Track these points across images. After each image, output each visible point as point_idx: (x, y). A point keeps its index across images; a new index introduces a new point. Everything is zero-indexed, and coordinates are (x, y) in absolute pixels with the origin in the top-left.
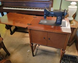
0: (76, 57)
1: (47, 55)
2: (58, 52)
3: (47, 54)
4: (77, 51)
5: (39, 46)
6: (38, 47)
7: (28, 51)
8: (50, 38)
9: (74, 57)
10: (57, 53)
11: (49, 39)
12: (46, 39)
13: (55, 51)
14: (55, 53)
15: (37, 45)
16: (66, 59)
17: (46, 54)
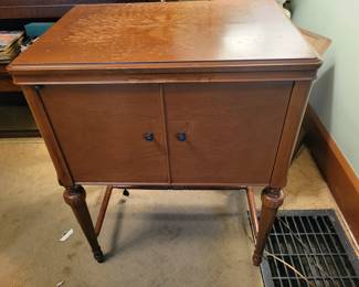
0: (326, 218)
1: (177, 235)
2: (235, 209)
3: (180, 230)
4: (325, 184)
5: (126, 193)
6: (123, 201)
7: (64, 239)
8: (188, 133)
9: (319, 218)
10: (231, 215)
11: (182, 137)
12: (162, 141)
13: (219, 208)
14: (221, 215)
15: (117, 194)
16: (281, 238)
17: (170, 232)
